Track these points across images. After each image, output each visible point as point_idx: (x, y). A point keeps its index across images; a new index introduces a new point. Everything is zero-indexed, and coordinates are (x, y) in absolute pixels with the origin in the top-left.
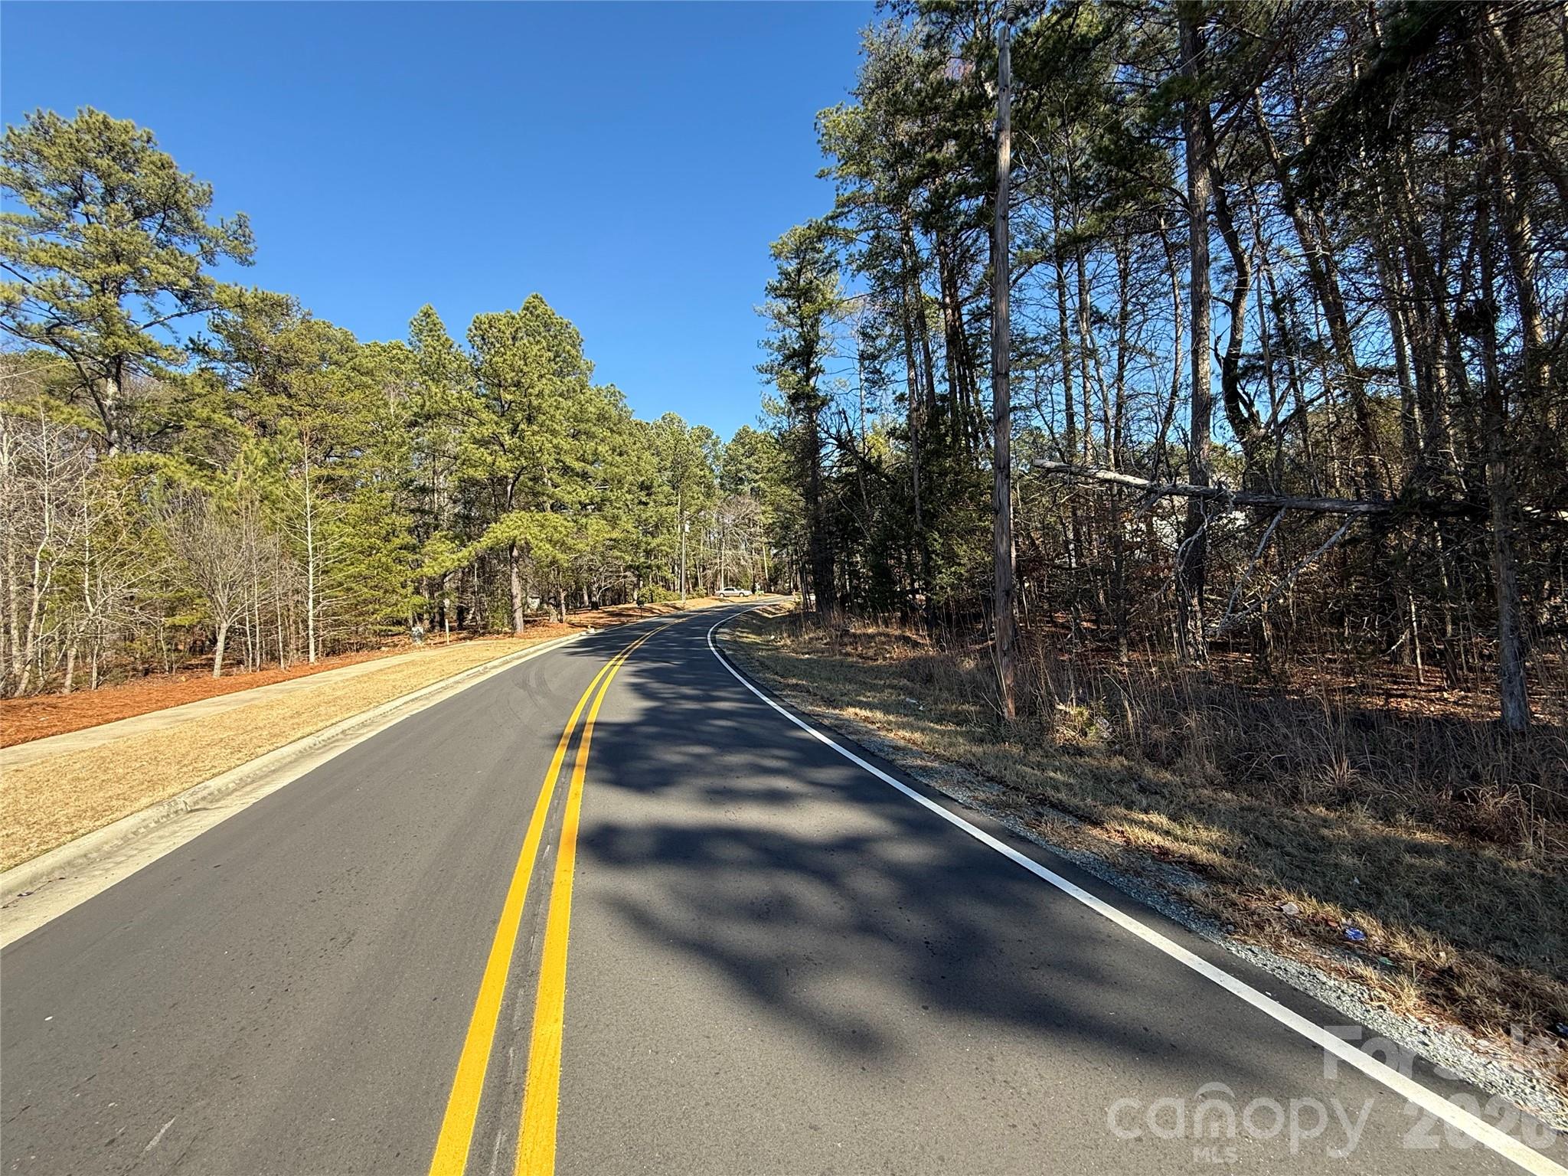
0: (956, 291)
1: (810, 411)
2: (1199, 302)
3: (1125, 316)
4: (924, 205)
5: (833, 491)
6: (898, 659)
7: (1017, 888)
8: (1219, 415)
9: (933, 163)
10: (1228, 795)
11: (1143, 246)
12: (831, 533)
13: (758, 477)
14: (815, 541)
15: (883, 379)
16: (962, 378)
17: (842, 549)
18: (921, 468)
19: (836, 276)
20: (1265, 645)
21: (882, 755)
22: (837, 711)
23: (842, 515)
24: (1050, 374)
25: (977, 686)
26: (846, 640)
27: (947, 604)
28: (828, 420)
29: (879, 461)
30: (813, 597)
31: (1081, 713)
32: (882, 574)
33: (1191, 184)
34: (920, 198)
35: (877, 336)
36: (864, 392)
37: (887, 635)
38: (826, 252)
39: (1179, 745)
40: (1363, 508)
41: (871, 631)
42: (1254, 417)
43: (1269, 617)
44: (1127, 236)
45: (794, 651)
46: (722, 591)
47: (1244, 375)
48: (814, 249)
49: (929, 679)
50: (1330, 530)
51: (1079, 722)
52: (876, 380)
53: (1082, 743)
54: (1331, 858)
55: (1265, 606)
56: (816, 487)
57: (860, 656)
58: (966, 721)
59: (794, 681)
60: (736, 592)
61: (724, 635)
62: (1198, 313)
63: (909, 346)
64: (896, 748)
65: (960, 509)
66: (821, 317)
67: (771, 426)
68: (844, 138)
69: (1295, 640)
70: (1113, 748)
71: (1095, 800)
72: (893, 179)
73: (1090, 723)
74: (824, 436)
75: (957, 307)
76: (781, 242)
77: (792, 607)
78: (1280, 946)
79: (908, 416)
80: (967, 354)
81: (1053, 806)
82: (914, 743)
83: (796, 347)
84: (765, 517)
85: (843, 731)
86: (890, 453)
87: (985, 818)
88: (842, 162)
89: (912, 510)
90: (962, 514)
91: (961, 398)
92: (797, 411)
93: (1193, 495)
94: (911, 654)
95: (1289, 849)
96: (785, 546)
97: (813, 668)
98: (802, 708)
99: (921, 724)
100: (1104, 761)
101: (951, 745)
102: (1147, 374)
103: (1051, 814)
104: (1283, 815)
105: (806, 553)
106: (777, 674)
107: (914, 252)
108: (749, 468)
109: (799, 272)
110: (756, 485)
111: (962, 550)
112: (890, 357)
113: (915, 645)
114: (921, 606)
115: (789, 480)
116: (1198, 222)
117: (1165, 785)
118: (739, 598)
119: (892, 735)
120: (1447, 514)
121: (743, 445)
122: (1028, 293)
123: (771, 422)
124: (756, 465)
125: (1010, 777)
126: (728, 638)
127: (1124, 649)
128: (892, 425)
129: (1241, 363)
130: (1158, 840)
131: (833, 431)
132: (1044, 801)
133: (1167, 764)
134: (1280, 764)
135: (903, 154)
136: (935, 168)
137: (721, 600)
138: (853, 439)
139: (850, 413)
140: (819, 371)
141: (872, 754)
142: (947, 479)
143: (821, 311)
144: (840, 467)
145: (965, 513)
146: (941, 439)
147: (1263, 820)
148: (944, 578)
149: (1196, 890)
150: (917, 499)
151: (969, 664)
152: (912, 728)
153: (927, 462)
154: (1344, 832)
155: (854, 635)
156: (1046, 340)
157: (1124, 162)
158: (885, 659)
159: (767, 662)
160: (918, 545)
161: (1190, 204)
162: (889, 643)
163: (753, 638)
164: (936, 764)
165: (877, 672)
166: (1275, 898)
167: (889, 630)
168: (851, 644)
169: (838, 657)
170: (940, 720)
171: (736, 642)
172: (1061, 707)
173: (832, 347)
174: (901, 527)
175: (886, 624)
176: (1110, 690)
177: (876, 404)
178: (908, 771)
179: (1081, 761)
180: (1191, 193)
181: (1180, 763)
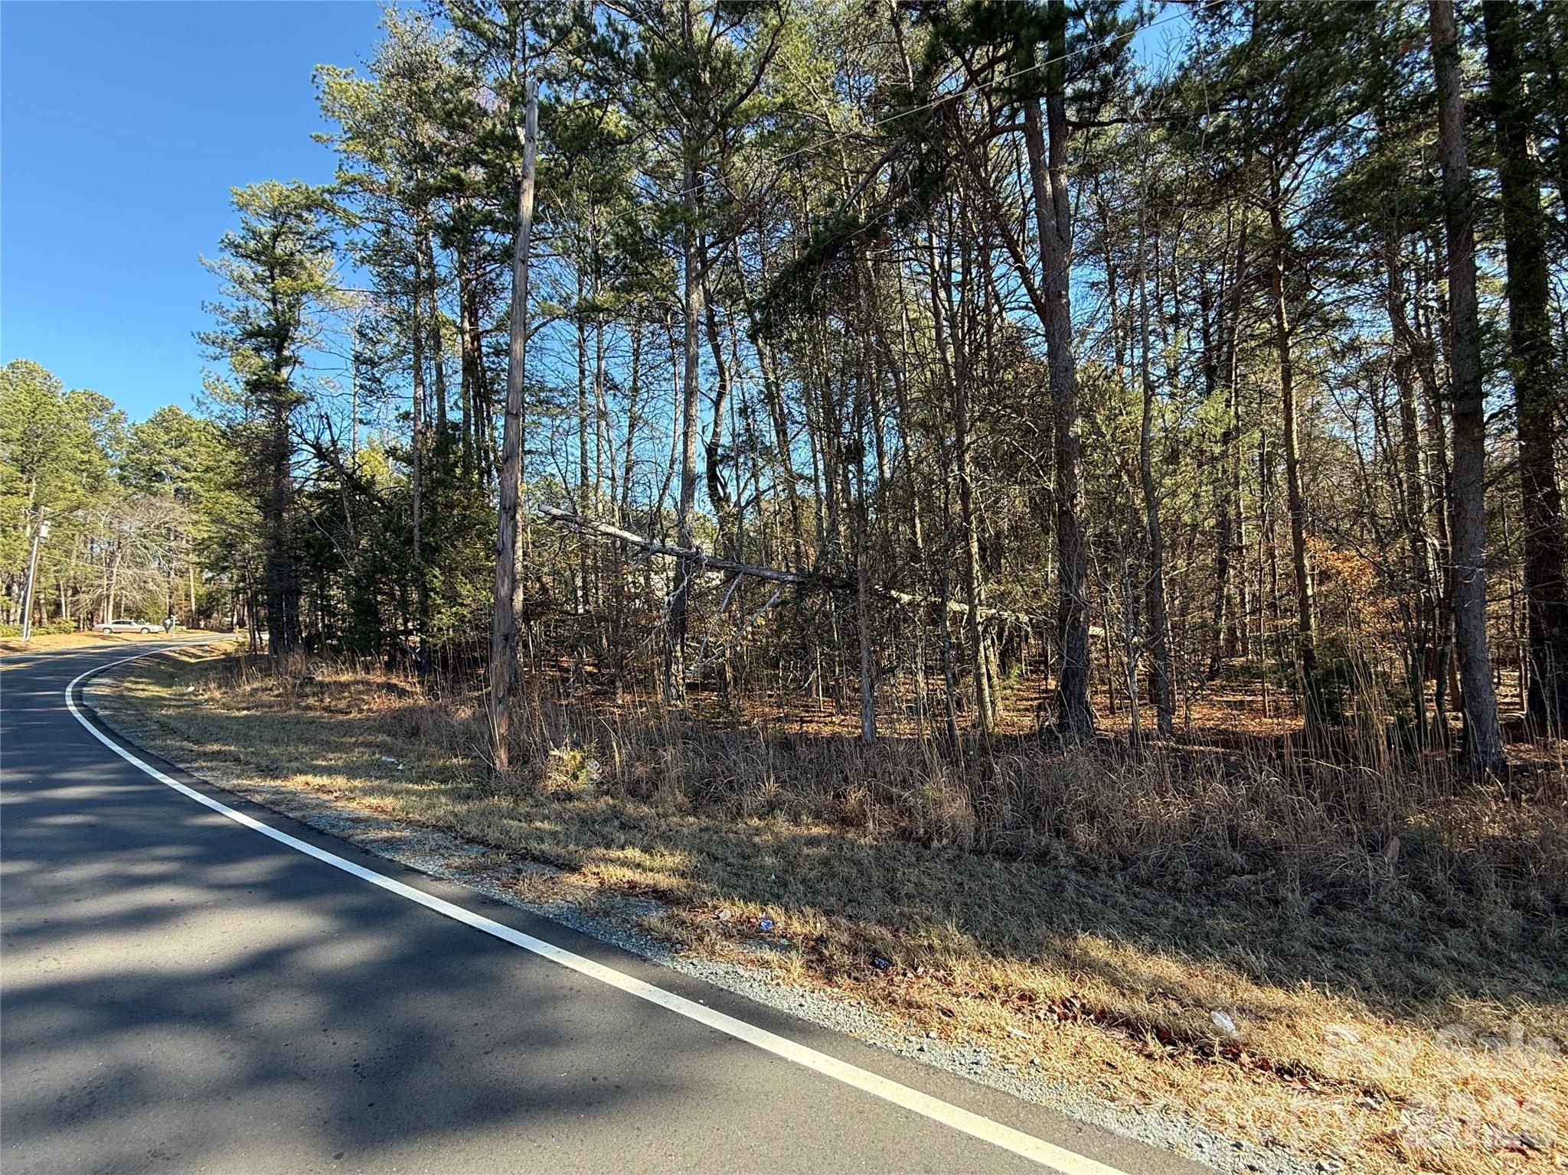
0: (477, 320)
1: (279, 407)
2: (690, 393)
3: (635, 390)
4: (446, 219)
5: (305, 508)
6: (379, 711)
7: (482, 963)
8: (702, 491)
9: (457, 179)
10: (692, 819)
11: (653, 334)
12: (298, 559)
13: (188, 475)
14: (272, 565)
15: (383, 391)
16: (478, 411)
17: (313, 579)
18: (423, 496)
19: (330, 258)
20: (726, 686)
21: (335, 831)
22: (278, 782)
23: (316, 538)
24: (566, 426)
25: (471, 737)
26: (308, 689)
27: (444, 647)
28: (303, 422)
29: (372, 482)
30: (266, 636)
31: (574, 757)
32: (366, 612)
33: (688, 295)
34: (442, 210)
35: (379, 341)
36: (358, 401)
37: (367, 683)
38: (318, 227)
39: (656, 778)
40: (790, 578)
41: (345, 678)
42: (727, 499)
43: (731, 662)
44: (640, 321)
45: (225, 706)
46: (109, 623)
47: (721, 461)
48: (299, 217)
49: (415, 732)
50: (771, 593)
51: (571, 766)
52: (373, 389)
53: (574, 787)
54: (757, 861)
55: (728, 652)
56: (280, 500)
57: (327, 709)
58: (453, 777)
59: (216, 747)
60: (136, 626)
61: (102, 687)
62: (688, 403)
63: (418, 361)
64: (357, 821)
65: (466, 546)
66: (304, 299)
67: (217, 412)
68: (353, 109)
69: (747, 682)
70: (602, 788)
71: (577, 845)
72: (409, 178)
73: (582, 767)
74: (296, 439)
75: (476, 338)
76: (249, 192)
77: (230, 649)
78: (714, 953)
79: (413, 438)
80: (485, 387)
81: (535, 859)
82: (383, 811)
83: (264, 325)
84: (195, 526)
85: (282, 808)
86: (388, 476)
87: (457, 888)
88: (349, 135)
89: (410, 541)
90: (467, 551)
91: (476, 431)
92: (260, 403)
93: (679, 556)
94: (397, 704)
95: (731, 860)
96: (224, 569)
97: (251, 729)
98: (224, 784)
99: (396, 786)
100: (592, 802)
101: (430, 807)
102: (649, 445)
103: (530, 867)
104: (729, 830)
105: (259, 581)
106: (188, 739)
107: (430, 265)
108: (175, 462)
109: (275, 237)
110: (185, 485)
111: (465, 590)
112: (394, 368)
113: (402, 693)
114: (414, 649)
115: (238, 486)
116: (691, 326)
117: (642, 819)
118: (136, 635)
119: (355, 804)
120: (836, 587)
121: (167, 430)
122: (548, 344)
123: (216, 409)
124: (188, 460)
125: (493, 835)
126: (107, 691)
127: (620, 691)
128: (392, 444)
129: (720, 451)
130: (629, 874)
131: (310, 436)
132: (527, 856)
133: (646, 799)
134: (730, 786)
135: (424, 158)
136: (459, 187)
137: (104, 638)
138: (337, 452)
139: (335, 419)
140: (294, 361)
141: (321, 833)
142: (455, 512)
143: (304, 292)
144: (317, 480)
145: (473, 550)
146: (449, 469)
147: (715, 838)
148: (444, 618)
149: (654, 918)
150: (416, 530)
151: (465, 713)
152: (383, 792)
153: (432, 490)
154: (769, 837)
155: (321, 684)
156: (563, 393)
157: (635, 254)
158: (361, 711)
159: (174, 724)
160: (414, 581)
161: (687, 309)
162: (367, 692)
163: (155, 691)
164: (407, 833)
165: (348, 728)
166: (715, 908)
167: (370, 677)
168: (314, 694)
169: (293, 712)
170: (420, 780)
171: (122, 697)
172: (556, 752)
173: (318, 338)
174: (395, 559)
175: (367, 669)
176: (603, 734)
177: (372, 416)
178: (368, 847)
179: (569, 805)
180: (688, 301)
181: (656, 796)
